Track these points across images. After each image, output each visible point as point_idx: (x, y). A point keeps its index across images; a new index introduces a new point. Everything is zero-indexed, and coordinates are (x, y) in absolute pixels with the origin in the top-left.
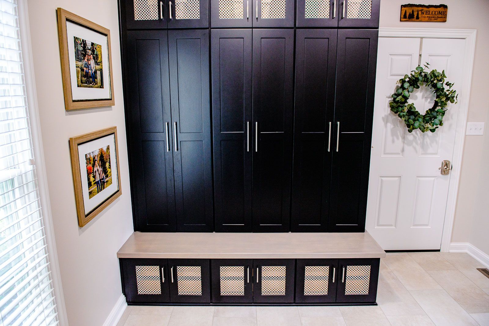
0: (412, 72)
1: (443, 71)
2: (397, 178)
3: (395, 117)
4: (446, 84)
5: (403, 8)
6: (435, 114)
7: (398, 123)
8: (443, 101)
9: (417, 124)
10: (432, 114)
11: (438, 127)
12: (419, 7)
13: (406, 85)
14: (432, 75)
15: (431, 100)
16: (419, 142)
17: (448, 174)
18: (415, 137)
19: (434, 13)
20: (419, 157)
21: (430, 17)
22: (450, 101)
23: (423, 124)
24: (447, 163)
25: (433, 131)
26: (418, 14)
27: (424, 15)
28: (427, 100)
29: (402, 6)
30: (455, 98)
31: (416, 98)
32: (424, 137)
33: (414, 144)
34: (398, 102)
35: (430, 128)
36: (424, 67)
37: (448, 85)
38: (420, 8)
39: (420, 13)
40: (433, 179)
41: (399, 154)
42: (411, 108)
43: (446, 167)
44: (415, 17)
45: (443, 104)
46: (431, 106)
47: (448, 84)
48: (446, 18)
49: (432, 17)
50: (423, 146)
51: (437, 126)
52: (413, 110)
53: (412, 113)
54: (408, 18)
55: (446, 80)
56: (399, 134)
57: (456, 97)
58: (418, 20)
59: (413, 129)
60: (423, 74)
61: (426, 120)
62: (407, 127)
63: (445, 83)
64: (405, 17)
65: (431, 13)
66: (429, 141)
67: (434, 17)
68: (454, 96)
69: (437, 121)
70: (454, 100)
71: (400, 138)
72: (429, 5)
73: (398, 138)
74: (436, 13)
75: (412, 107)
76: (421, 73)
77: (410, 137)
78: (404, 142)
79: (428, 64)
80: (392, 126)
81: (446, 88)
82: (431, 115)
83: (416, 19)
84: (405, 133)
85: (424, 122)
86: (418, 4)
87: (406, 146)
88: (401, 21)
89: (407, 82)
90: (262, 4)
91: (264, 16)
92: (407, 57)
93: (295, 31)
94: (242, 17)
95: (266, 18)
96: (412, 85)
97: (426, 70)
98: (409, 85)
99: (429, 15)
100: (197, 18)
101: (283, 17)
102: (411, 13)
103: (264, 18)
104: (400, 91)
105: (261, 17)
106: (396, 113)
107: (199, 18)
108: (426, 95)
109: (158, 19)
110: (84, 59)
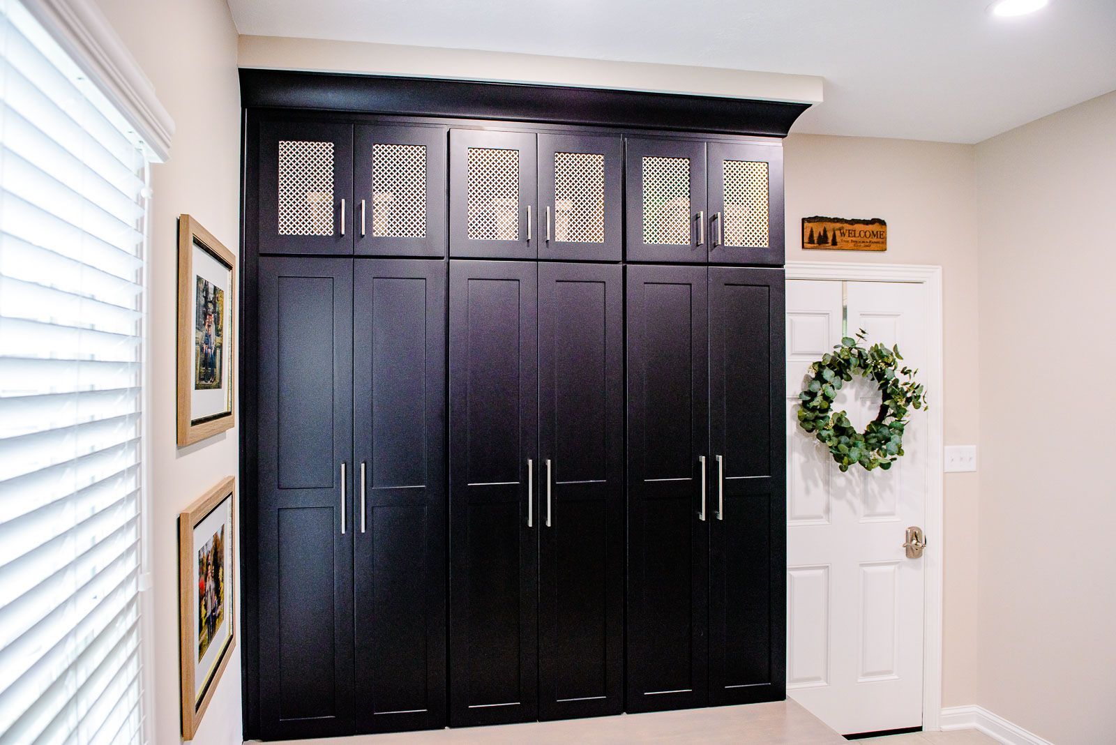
0: (835, 347)
1: (895, 348)
2: (821, 572)
3: (807, 440)
4: (902, 372)
5: (806, 224)
6: (885, 432)
7: (815, 453)
8: (900, 405)
9: (855, 453)
10: (880, 432)
11: (895, 459)
12: (834, 222)
13: (828, 374)
14: (875, 354)
15: (873, 404)
16: (858, 490)
17: (919, 555)
18: (850, 481)
19: (862, 234)
20: (861, 521)
21: (856, 242)
22: (914, 404)
23: (865, 452)
24: (917, 532)
25: (886, 466)
26: (834, 236)
27: (845, 239)
28: (865, 403)
29: (803, 220)
30: (921, 400)
31: (844, 400)
32: (865, 479)
33: (849, 495)
34: (814, 409)
35: (880, 461)
36: (856, 339)
37: (905, 373)
38: (838, 225)
39: (838, 233)
40: (890, 568)
41: (822, 517)
42: (839, 420)
43: (915, 542)
44: (830, 240)
45: (899, 412)
46: (874, 415)
47: (905, 372)
48: (886, 243)
49: (860, 242)
50: (866, 498)
51: (894, 457)
52: (844, 425)
53: (841, 429)
54: (818, 243)
55: (901, 365)
56: (817, 475)
57: (924, 397)
58: (834, 247)
59: (849, 463)
60: (855, 351)
61: (870, 444)
62: (835, 459)
63: (900, 368)
64: (811, 241)
65: (857, 235)
66: (876, 488)
67: (863, 242)
68: (920, 396)
69: (891, 446)
70: (920, 403)
71: (821, 484)
72: (853, 220)
73: (816, 485)
74: (868, 234)
75: (843, 419)
76: (851, 349)
77: (840, 479)
78: (828, 492)
79: (863, 332)
80: (803, 459)
81: (902, 379)
82: (878, 435)
83: (832, 245)
84: (828, 472)
85: (867, 449)
86: (832, 217)
87: (835, 503)
88: (803, 247)
89: (827, 368)
90: (557, 214)
91: (561, 237)
92: (822, 318)
93: (624, 269)
94: (516, 237)
95: (566, 240)
96: (837, 374)
97: (860, 344)
98: (832, 373)
99: (854, 239)
100: (421, 235)
101: (600, 239)
102: (822, 234)
103: (561, 240)
104: (816, 386)
105: (556, 238)
106: (810, 431)
107: (423, 235)
108: (862, 394)
109: (332, 234)
110: (205, 324)
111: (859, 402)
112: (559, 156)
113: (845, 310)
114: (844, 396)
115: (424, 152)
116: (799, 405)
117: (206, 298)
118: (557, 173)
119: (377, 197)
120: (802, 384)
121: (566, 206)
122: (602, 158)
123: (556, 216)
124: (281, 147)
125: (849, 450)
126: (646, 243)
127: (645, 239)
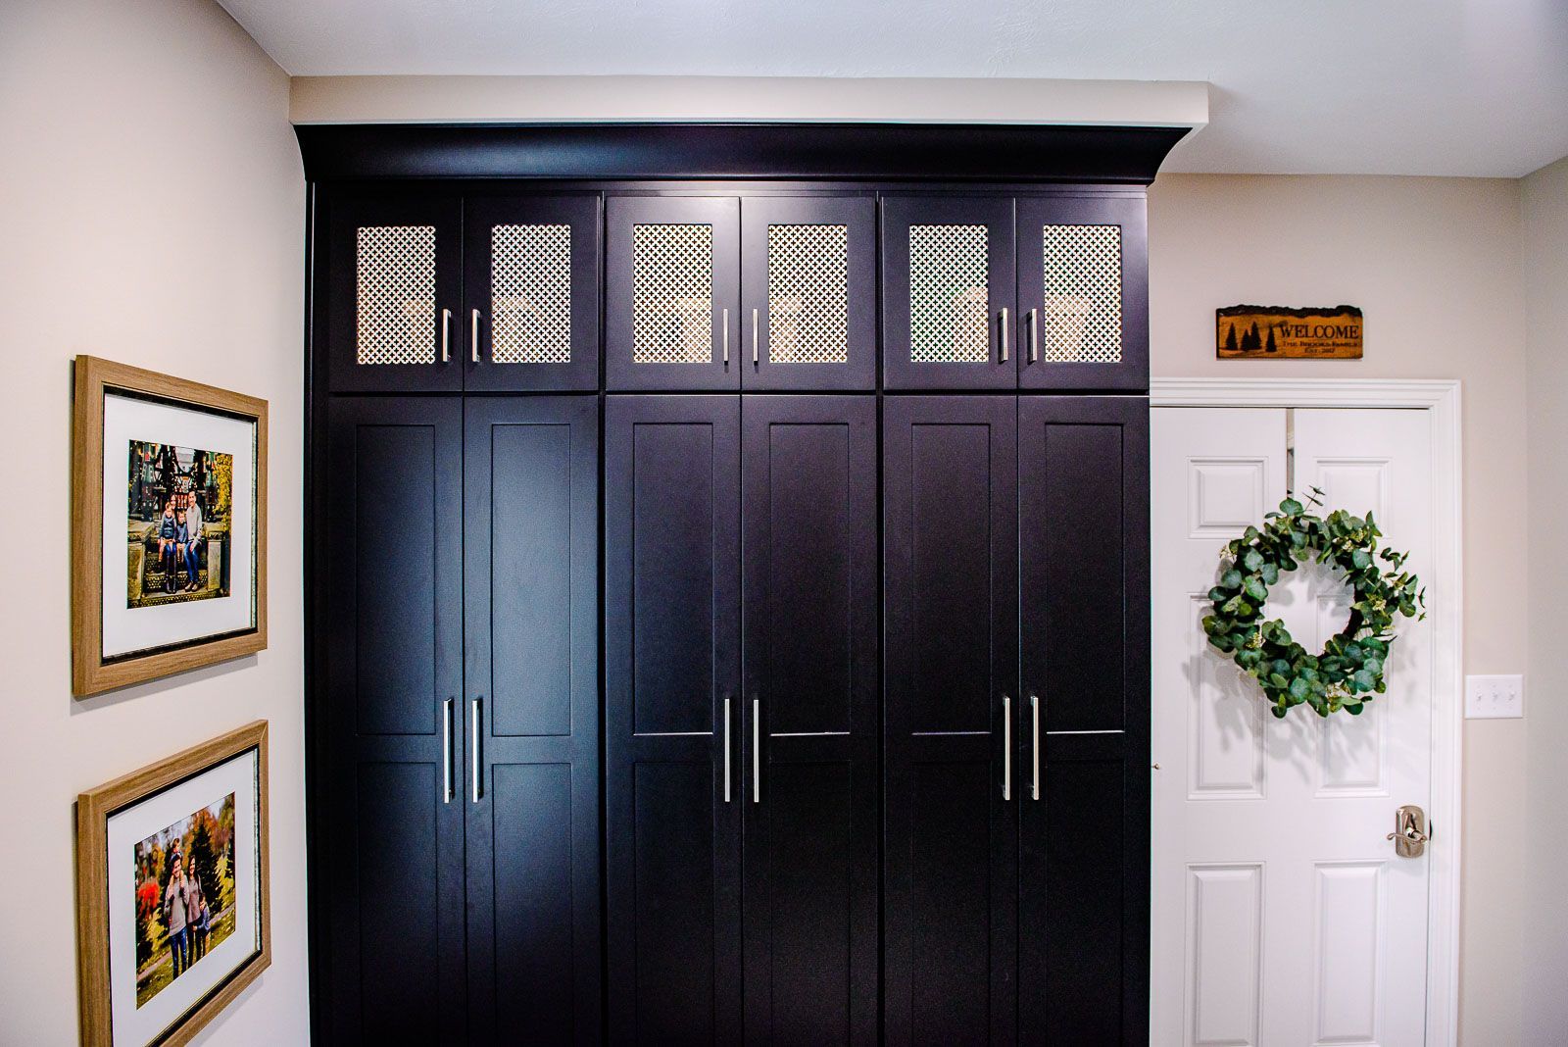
0: (1267, 516)
1: (1369, 516)
2: (1248, 874)
3: (1224, 663)
4: (1383, 556)
6: (1356, 652)
7: (1237, 682)
8: (1379, 611)
9: (1299, 688)
10: (1347, 654)
11: (1369, 698)
12: (1273, 314)
13: (1253, 560)
14: (1335, 528)
15: (1339, 605)
16: (1312, 745)
17: (1418, 852)
19: (1320, 332)
20: (1317, 795)
21: (1309, 345)
22: (1403, 610)
24: (1414, 815)
25: (1355, 710)
26: (1271, 337)
27: (1292, 339)
28: (1326, 604)
29: (1219, 311)
30: (1416, 602)
31: (1286, 601)
32: (1325, 727)
33: (1297, 753)
34: (1227, 617)
35: (1343, 702)
36: (1305, 502)
37: (1389, 559)
38: (1277, 319)
39: (1277, 332)
40: (1371, 871)
41: (1250, 787)
42: (1273, 633)
43: (1410, 830)
44: (1264, 344)
45: (1380, 622)
46: (1341, 624)
47: (1387, 555)
48: (1361, 345)
49: (1315, 344)
50: (1326, 757)
51: (1367, 694)
52: (1282, 642)
53: (1280, 650)
54: (1243, 348)
55: (1381, 545)
56: (1242, 719)
57: (1421, 597)
58: (1271, 354)
59: (1289, 704)
60: (1304, 523)
61: (1327, 673)
63: (1379, 550)
64: (1231, 343)
65: (1311, 332)
66: (1344, 742)
67: (1322, 345)
68: (1413, 595)
69: (1364, 677)
70: (1414, 608)
71: (1248, 734)
72: (1304, 309)
73: (1240, 735)
74: (1329, 332)
75: (1278, 632)
76: (1297, 520)
77: (1280, 729)
78: (1261, 748)
79: (1317, 491)
80: (1218, 695)
81: (1384, 567)
82: (1342, 657)
83: (1267, 351)
84: (1262, 716)
85: (1321, 680)
86: (1266, 306)
87: (1271, 765)
88: (1219, 356)
89: (1254, 550)
92: (1250, 469)
96: (1268, 560)
97: (1312, 510)
98: (1260, 558)
99: (1305, 340)
100: (563, 359)
101: (841, 357)
102: (1250, 334)
104: (1235, 579)
106: (1228, 650)
107: (567, 359)
108: (1320, 590)
109: (433, 361)
110: (161, 510)
111: (1315, 603)
113: (1290, 451)
114: (1289, 593)
115: (568, 234)
119: (500, 304)
125: (1290, 684)
126: (916, 360)
127: (914, 354)
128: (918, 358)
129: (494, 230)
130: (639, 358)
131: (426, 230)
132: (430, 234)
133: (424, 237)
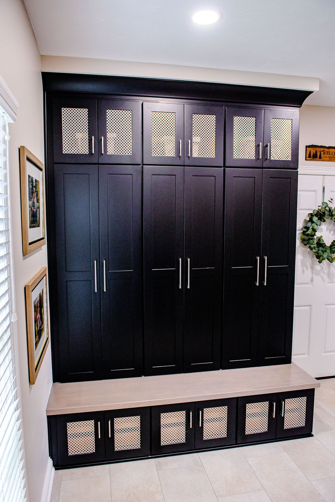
0: (319, 207)
2: (308, 307)
3: (304, 249)
5: (308, 149)
7: (307, 254)
9: (325, 255)
12: (321, 148)
13: (315, 219)
16: (326, 271)
18: (322, 268)
19: (333, 153)
20: (326, 285)
21: (330, 157)
23: (330, 255)
26: (320, 154)
27: (325, 155)
28: (331, 232)
29: (307, 147)
31: (321, 231)
32: (329, 266)
33: (322, 274)
34: (308, 235)
36: (328, 203)
38: (322, 149)
39: (322, 153)
41: (309, 284)
42: (319, 240)
44: (318, 156)
49: (332, 157)
50: (329, 275)
52: (321, 242)
53: (320, 244)
54: (313, 158)
56: (308, 264)
58: (320, 160)
59: (323, 260)
60: (327, 208)
61: (333, 251)
62: (316, 258)
64: (310, 156)
65: (331, 154)
66: (334, 271)
67: (334, 157)
71: (309, 269)
72: (329, 147)
73: (307, 269)
75: (321, 239)
76: (326, 207)
77: (318, 267)
78: (313, 272)
79: (332, 200)
80: (302, 258)
83: (319, 158)
84: (313, 264)
85: (331, 253)
86: (320, 145)
87: (315, 276)
88: (306, 159)
89: (315, 216)
90: (193, 144)
91: (195, 155)
92: (313, 193)
93: (224, 170)
94: (174, 155)
95: (197, 156)
96: (319, 219)
97: (330, 205)
98: (317, 218)
99: (329, 156)
100: (130, 154)
101: (213, 156)
102: (315, 153)
103: (195, 156)
104: (309, 224)
105: (193, 155)
106: (305, 245)
107: (131, 154)
108: (330, 228)
109: (88, 153)
110: (32, 198)
111: (328, 231)
112: (195, 116)
113: (324, 188)
114: (322, 229)
115: (131, 113)
116: (301, 233)
117: (32, 185)
118: (193, 124)
119: (109, 135)
120: (303, 223)
121: (197, 140)
122: (215, 116)
123: (193, 145)
124: (63, 111)
125: (323, 253)
126: (235, 158)
127: (234, 156)
128: (235, 157)
129: (107, 111)
130: (153, 154)
131: (85, 110)
132: (86, 111)
133: (84, 112)
